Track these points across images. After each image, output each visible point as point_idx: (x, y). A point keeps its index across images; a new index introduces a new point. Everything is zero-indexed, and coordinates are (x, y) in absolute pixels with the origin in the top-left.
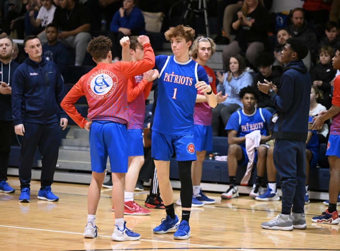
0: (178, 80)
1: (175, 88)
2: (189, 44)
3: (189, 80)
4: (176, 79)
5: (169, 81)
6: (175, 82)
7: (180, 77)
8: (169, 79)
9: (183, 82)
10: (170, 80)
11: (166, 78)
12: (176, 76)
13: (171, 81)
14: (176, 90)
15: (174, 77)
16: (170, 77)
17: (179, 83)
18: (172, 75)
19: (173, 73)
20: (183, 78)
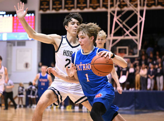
1: (86, 74)
4: (84, 67)
7: (87, 64)
14: (87, 75)
17: (87, 69)
18: (81, 65)
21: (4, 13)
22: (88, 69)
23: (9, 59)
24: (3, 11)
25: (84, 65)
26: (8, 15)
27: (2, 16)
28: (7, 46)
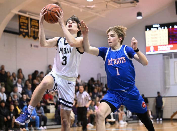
0: (116, 62)
3: (123, 59)
4: (115, 62)
7: (117, 59)
9: (120, 62)
10: (111, 64)
11: (109, 63)
12: (114, 60)
14: (117, 69)
16: (111, 62)
18: (112, 60)
19: (112, 58)
20: (119, 59)
21: (159, 26)
22: (118, 63)
23: (167, 72)
24: (157, 24)
25: (115, 60)
26: (163, 28)
27: (156, 29)
28: (163, 58)
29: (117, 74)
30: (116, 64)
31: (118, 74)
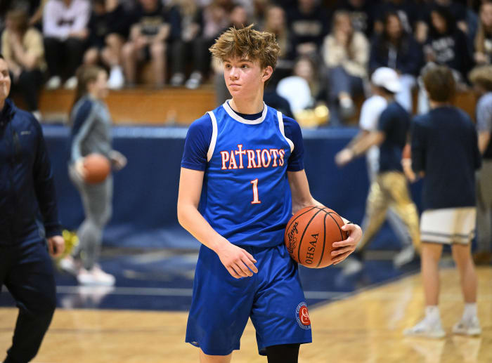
0: (256, 160)
2: (266, 74)
3: (277, 155)
5: (235, 167)
6: (250, 166)
7: (258, 151)
8: (234, 163)
10: (238, 165)
11: (227, 164)
12: (249, 152)
13: (241, 167)
15: (245, 157)
16: (237, 157)
17: (260, 166)
18: (240, 152)
19: (240, 146)
20: (265, 153)
22: (262, 164)
25: (251, 154)
29: (253, 200)
30: (255, 166)
31: (256, 200)
